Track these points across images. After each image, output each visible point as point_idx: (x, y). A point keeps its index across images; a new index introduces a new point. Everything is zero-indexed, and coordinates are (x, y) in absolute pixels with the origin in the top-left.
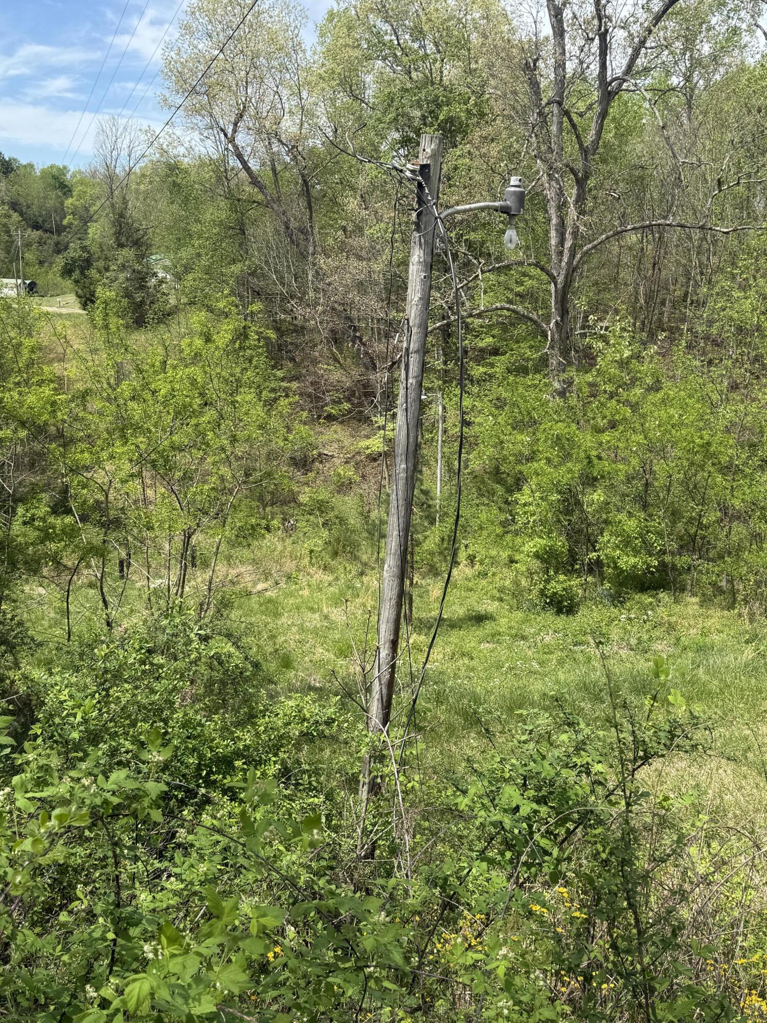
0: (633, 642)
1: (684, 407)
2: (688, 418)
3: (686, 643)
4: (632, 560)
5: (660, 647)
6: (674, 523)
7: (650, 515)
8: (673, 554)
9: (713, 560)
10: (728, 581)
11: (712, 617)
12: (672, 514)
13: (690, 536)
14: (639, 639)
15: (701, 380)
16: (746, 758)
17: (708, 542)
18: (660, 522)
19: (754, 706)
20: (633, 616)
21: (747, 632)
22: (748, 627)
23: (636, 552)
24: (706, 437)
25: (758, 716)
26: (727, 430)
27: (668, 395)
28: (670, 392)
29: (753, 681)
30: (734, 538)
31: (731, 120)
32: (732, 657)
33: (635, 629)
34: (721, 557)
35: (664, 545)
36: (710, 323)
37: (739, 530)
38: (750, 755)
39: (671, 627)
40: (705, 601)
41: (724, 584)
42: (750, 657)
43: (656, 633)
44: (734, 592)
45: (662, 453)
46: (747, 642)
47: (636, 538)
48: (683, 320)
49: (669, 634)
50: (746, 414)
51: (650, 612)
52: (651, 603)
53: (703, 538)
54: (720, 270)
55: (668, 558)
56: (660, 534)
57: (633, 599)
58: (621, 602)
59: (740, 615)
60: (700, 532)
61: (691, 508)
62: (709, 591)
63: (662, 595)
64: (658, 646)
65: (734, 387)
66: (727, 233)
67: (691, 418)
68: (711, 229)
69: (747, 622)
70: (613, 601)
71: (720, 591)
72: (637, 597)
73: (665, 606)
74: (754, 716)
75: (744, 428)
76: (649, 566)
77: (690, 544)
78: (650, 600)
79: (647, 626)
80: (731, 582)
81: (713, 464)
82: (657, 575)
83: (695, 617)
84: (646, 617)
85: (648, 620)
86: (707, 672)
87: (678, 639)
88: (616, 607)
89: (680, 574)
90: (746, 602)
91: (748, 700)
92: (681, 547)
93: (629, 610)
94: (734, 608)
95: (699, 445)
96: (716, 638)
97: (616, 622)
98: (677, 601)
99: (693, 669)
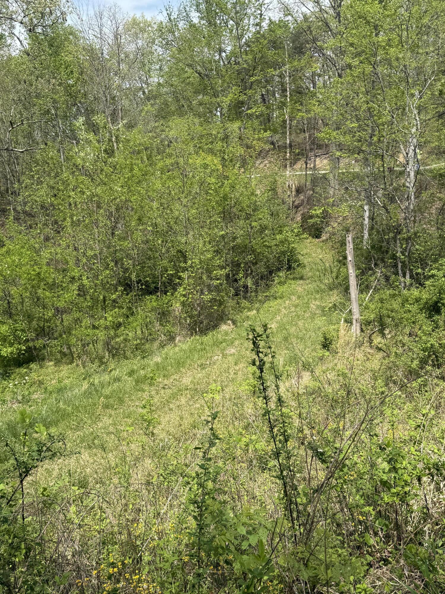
0: (20, 398)
1: (21, 254)
2: (24, 261)
3: (51, 390)
4: (10, 350)
5: (36, 397)
6: (30, 322)
7: (15, 321)
8: (33, 340)
9: (57, 339)
10: (67, 348)
11: (63, 370)
12: (28, 317)
13: (41, 327)
14: (23, 395)
15: (26, 238)
16: (94, 444)
17: (52, 329)
18: (22, 324)
19: (93, 414)
20: (16, 383)
21: (83, 374)
22: (83, 371)
23: (11, 345)
24: (37, 270)
25: (96, 418)
26: (48, 264)
27: (10, 249)
28: (10, 247)
29: (90, 400)
30: (66, 323)
31: (10, 87)
32: (77, 390)
33: (19, 391)
34: (61, 336)
35: (27, 336)
36: (25, 204)
37: (67, 319)
38: (96, 441)
39: (41, 383)
40: (58, 362)
41: (65, 350)
42: (86, 388)
43: (32, 389)
44: (71, 354)
45: (14, 283)
46: (84, 379)
47: (10, 336)
48: (9, 204)
49: (40, 387)
50: (56, 254)
51: (27, 378)
52: (26, 372)
53: (49, 327)
54: (23, 173)
55: (31, 344)
56: (23, 331)
57: (15, 372)
58: (8, 376)
59: (77, 365)
60: (46, 324)
61: (38, 311)
62: (59, 356)
63: (33, 366)
64: (35, 396)
65: (47, 239)
66: (22, 152)
67: (26, 260)
68: (12, 150)
69: (82, 368)
70: (3, 377)
71: (65, 355)
72: (17, 370)
73: (35, 371)
74: (94, 419)
75: (57, 261)
76: (21, 350)
77: (42, 332)
78: (25, 370)
79: (27, 386)
80: (69, 348)
81: (45, 285)
82: (26, 355)
83: (53, 373)
84: (25, 381)
85: (26, 382)
86: (65, 403)
87: (46, 389)
88: (5, 380)
89: (40, 351)
90: (79, 357)
91: (89, 411)
92: (38, 335)
93: (14, 380)
94: (73, 362)
95: (34, 275)
96: (67, 382)
97: (8, 389)
98: (41, 367)
99: (56, 404)
